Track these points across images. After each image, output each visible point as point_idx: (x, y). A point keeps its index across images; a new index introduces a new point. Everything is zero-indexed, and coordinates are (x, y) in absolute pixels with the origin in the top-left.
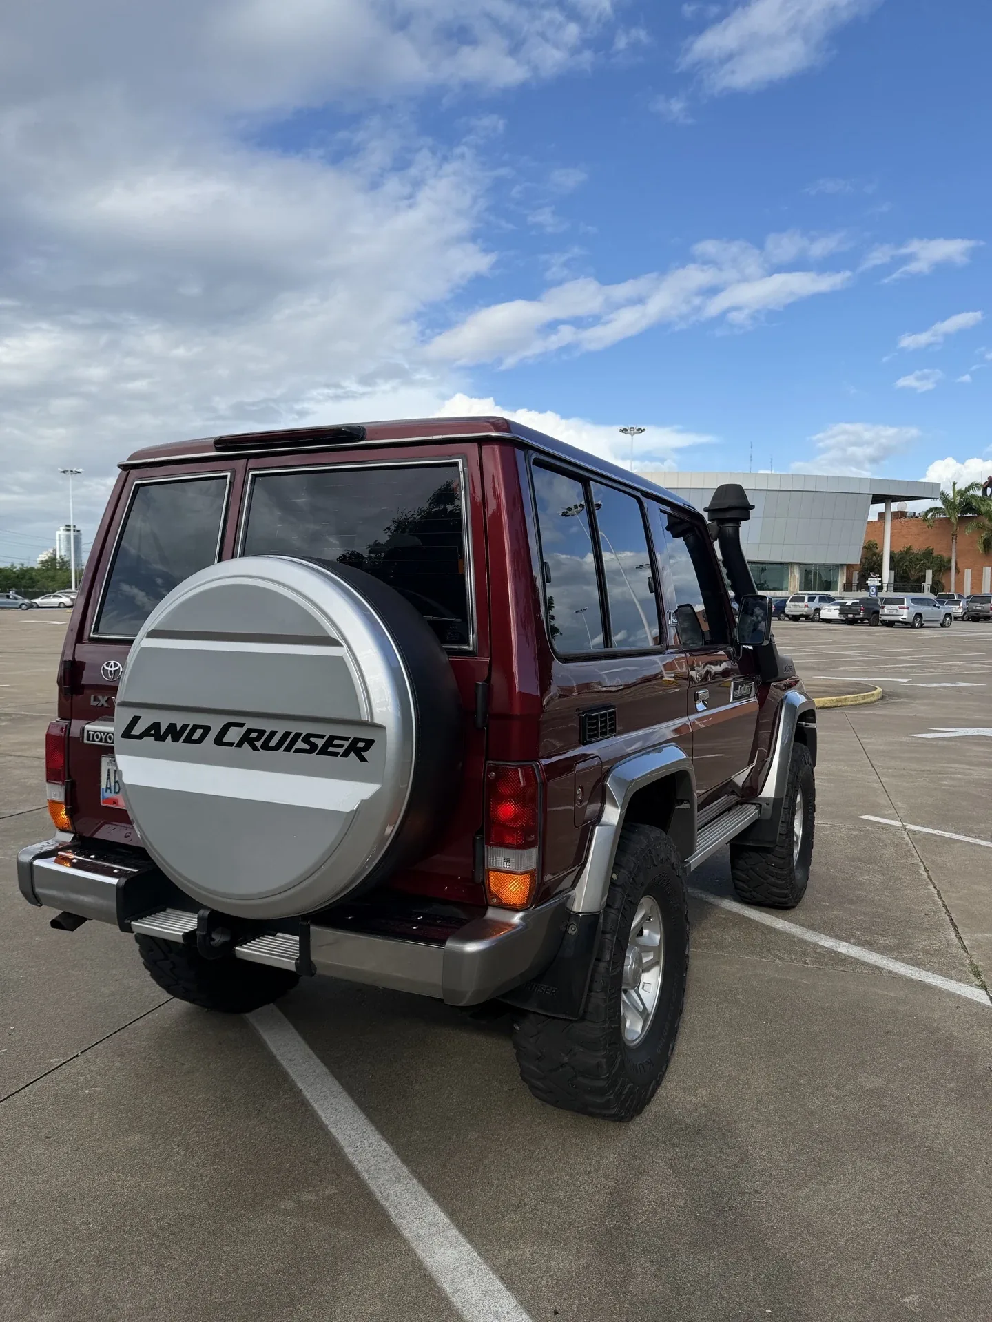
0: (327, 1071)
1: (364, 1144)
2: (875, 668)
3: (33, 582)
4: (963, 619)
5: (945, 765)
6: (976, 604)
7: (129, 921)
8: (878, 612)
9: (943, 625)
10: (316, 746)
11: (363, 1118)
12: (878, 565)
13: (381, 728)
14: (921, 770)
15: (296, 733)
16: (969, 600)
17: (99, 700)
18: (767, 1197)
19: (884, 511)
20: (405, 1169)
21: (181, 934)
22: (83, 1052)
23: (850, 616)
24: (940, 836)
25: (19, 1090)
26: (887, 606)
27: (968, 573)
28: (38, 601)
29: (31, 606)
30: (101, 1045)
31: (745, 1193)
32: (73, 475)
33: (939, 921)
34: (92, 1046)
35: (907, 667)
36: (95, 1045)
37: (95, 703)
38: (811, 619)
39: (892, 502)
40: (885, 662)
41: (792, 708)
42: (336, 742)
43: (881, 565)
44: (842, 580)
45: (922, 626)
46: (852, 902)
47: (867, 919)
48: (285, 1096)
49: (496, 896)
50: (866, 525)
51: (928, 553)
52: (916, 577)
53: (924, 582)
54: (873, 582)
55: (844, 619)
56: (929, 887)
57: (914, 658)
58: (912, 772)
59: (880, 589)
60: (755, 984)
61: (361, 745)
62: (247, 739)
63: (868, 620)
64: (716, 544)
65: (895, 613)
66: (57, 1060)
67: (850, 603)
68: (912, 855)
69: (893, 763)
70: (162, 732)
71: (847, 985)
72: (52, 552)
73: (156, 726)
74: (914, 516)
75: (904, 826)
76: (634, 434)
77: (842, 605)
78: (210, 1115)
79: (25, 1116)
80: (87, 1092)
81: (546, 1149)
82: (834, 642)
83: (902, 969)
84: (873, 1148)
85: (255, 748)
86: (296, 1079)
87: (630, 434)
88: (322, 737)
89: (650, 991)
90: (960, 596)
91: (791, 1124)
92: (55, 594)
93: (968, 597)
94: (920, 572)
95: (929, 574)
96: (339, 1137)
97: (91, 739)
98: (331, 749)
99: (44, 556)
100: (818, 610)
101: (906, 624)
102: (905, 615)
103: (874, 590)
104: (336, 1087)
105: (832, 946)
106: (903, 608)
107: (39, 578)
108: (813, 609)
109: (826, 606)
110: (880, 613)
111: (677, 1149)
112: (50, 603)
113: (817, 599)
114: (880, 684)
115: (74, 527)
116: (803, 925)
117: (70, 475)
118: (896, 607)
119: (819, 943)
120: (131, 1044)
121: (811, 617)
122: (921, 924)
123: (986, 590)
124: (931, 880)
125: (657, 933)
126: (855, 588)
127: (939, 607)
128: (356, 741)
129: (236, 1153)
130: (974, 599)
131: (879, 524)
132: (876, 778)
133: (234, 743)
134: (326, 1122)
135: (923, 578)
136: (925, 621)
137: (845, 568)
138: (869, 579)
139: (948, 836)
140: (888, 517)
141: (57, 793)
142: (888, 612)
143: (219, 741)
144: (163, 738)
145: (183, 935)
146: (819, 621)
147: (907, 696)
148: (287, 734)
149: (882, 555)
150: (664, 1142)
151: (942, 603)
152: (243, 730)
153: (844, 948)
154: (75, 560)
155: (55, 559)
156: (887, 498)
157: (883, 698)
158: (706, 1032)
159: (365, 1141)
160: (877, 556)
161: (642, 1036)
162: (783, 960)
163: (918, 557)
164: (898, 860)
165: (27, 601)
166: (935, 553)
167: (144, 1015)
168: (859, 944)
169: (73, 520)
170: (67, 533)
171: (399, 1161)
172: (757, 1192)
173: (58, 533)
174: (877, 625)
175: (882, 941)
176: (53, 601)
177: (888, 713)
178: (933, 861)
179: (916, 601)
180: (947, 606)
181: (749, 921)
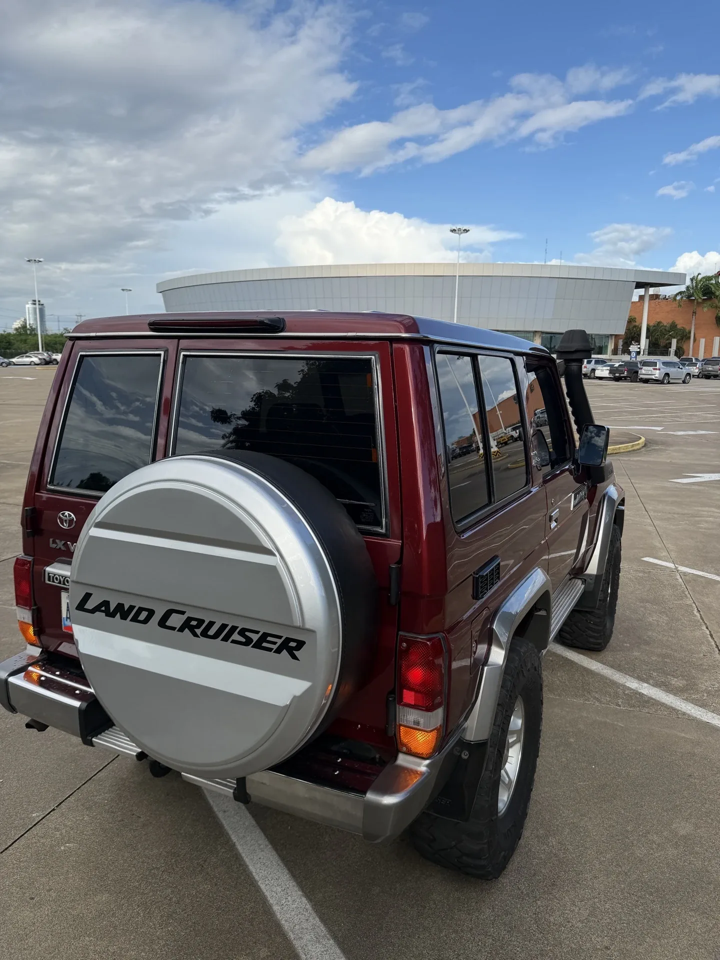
0: (254, 822)
1: (289, 902)
2: (636, 418)
3: (9, 345)
4: (698, 377)
5: (700, 508)
6: (709, 366)
7: (90, 738)
8: (637, 372)
9: (684, 382)
10: (252, 640)
11: (285, 873)
12: (637, 335)
13: (312, 631)
14: (682, 514)
15: (233, 626)
16: (704, 363)
17: (56, 543)
18: (615, 953)
19: (643, 294)
20: (322, 928)
21: (135, 754)
22: (58, 805)
23: (617, 375)
24: (705, 577)
25: (8, 848)
26: (644, 368)
27: (702, 341)
28: (14, 360)
29: (9, 364)
30: (72, 798)
31: (597, 949)
32: (37, 263)
33: (715, 661)
34: (66, 799)
35: (660, 417)
36: (67, 798)
37: (54, 546)
38: (588, 376)
39: (650, 287)
40: (643, 412)
41: (611, 501)
42: (269, 639)
43: (639, 335)
44: (611, 346)
45: (669, 383)
46: (647, 643)
47: (660, 660)
48: (223, 850)
49: (405, 745)
50: (630, 304)
51: (673, 326)
52: (664, 344)
53: (671, 348)
54: (633, 348)
55: (613, 377)
56: (703, 628)
57: (666, 409)
58: (676, 516)
59: (638, 353)
60: (582, 727)
61: (293, 644)
62: (187, 625)
63: (630, 377)
64: (563, 380)
65: (650, 373)
66: (38, 814)
67: (617, 365)
68: (686, 596)
69: (660, 507)
70: (112, 609)
71: (653, 728)
72: (23, 320)
73: (106, 603)
74: (665, 298)
75: (676, 568)
76: (461, 233)
77: (612, 366)
78: (163, 872)
79: (14, 875)
80: (62, 848)
81: (435, 903)
82: (606, 396)
83: (693, 711)
84: (693, 899)
85: (195, 635)
86: (230, 832)
87: (458, 233)
88: (257, 632)
89: (513, 763)
90: (697, 359)
91: (626, 873)
92: (27, 355)
93: (703, 360)
94: (667, 340)
95: (674, 342)
96: (267, 894)
97: (51, 580)
98: (264, 644)
99: (17, 324)
100: (593, 370)
101: (657, 381)
102: (657, 375)
103: (634, 354)
104: (263, 841)
105: (637, 688)
106: (656, 369)
107: (15, 341)
108: (590, 369)
109: (599, 367)
110: (639, 373)
111: (539, 903)
112: (24, 362)
113: (593, 362)
114: (643, 433)
115: (39, 301)
116: (612, 667)
117: (34, 264)
118: (651, 368)
119: (626, 684)
120: (96, 796)
121: (589, 375)
122: (701, 665)
123: (715, 354)
124: (703, 620)
125: (519, 718)
126: (620, 352)
127: (682, 369)
128: (288, 640)
129: (185, 913)
130: (707, 362)
131: (639, 304)
132: (650, 521)
133: (176, 628)
134: (257, 878)
135: (669, 345)
136: (671, 379)
137: (613, 337)
138: (631, 346)
139: (710, 577)
140: (647, 299)
141: (25, 615)
142: (645, 372)
143: (162, 623)
144: (112, 615)
145: (136, 755)
146: (594, 379)
147: (663, 443)
148: (224, 626)
149: (641, 327)
150: (528, 894)
151: (684, 365)
152: (184, 617)
153: (647, 690)
154: (41, 327)
155: (26, 327)
156: (645, 285)
157: (645, 445)
158: (549, 777)
159: (289, 898)
160: (637, 328)
161: (508, 803)
162: (600, 702)
163: (667, 329)
164: (676, 601)
165: (6, 360)
166: (679, 327)
167: (106, 766)
168: (656, 685)
169: (38, 294)
170: (34, 306)
171: (317, 919)
172: (607, 948)
173: (27, 306)
174: (637, 382)
175: (674, 681)
176: (26, 360)
177: (652, 459)
178: (703, 603)
179: (665, 364)
180: (687, 367)
181: (571, 663)
